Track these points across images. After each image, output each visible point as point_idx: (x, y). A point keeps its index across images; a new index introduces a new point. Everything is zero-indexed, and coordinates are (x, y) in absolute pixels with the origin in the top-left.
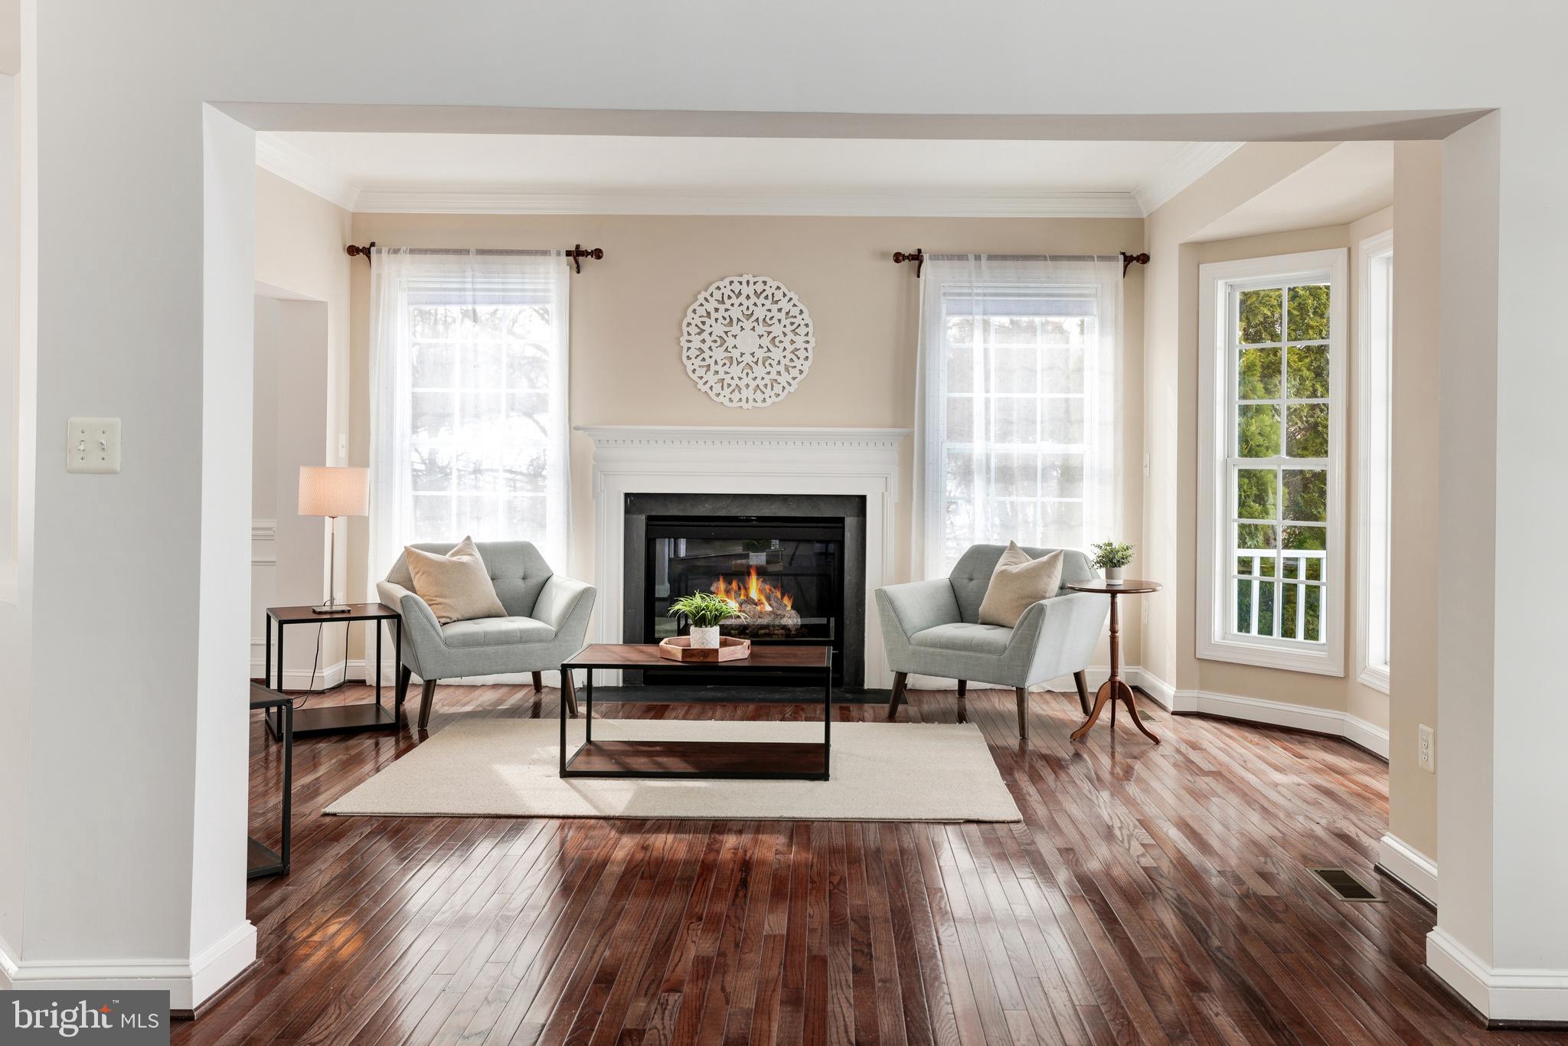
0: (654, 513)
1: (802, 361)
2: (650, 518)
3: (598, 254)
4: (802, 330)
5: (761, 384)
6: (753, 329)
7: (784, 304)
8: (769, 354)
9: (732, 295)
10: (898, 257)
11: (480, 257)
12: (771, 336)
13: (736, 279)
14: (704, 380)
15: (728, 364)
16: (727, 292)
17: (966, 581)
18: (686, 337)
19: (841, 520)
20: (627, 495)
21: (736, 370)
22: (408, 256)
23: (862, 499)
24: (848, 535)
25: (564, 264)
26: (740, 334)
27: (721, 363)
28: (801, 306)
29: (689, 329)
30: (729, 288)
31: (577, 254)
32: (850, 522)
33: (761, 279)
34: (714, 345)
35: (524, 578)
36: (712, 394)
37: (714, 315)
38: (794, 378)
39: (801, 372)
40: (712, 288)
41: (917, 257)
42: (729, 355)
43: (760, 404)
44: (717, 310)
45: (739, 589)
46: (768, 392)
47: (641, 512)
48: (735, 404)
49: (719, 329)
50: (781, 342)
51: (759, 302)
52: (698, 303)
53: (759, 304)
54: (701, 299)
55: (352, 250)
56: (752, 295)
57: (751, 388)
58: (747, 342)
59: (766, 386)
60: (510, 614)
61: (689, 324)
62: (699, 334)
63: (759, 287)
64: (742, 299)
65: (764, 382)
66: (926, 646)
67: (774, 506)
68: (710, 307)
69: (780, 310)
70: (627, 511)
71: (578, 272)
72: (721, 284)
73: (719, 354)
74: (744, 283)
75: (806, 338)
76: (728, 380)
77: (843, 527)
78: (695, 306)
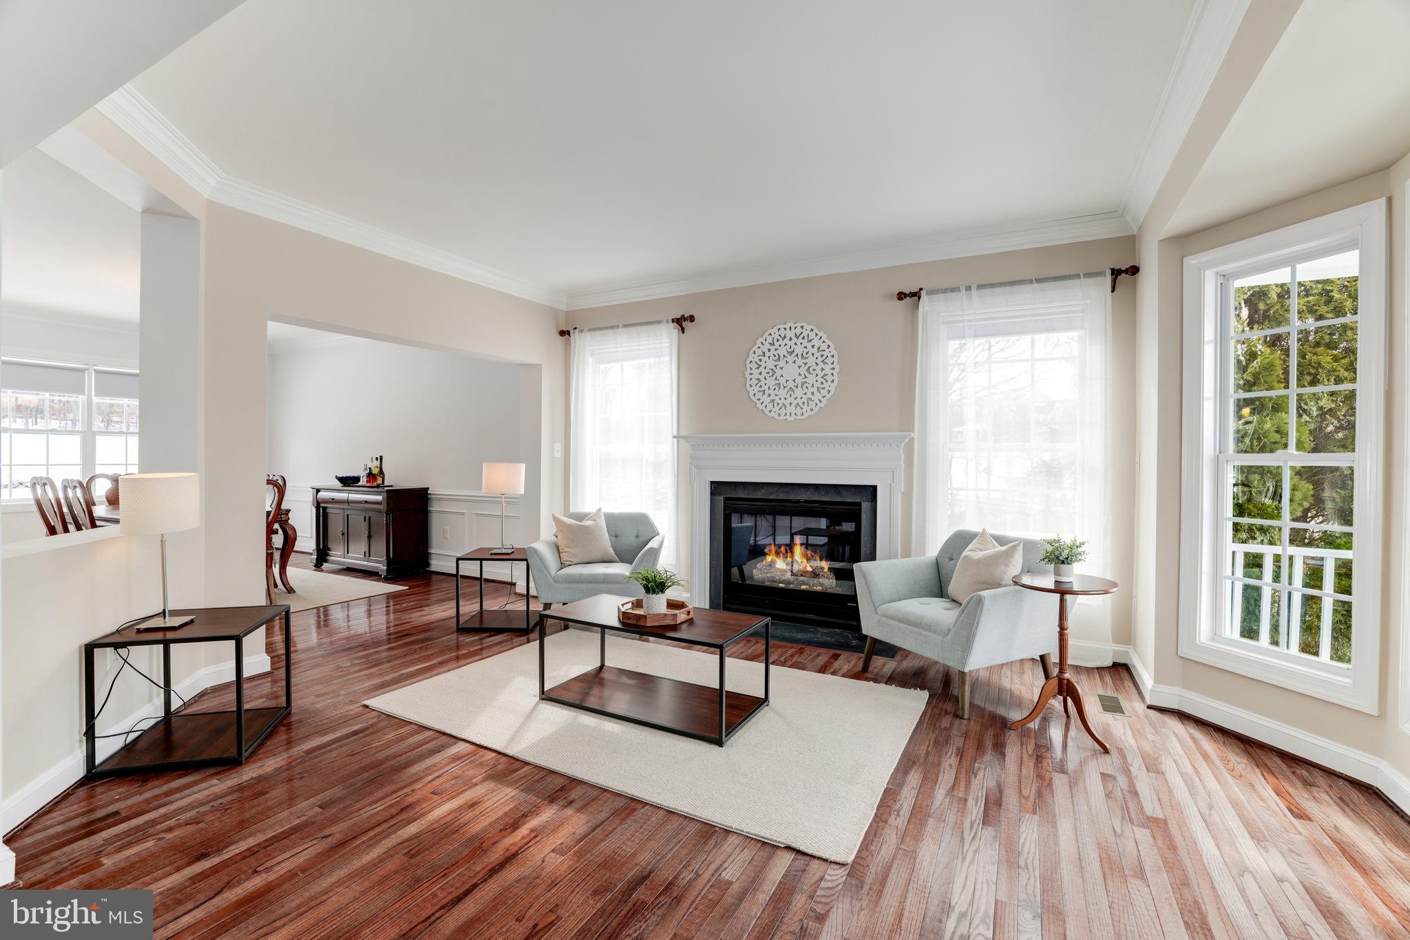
0: (728, 496)
1: (829, 383)
2: (726, 499)
3: (692, 319)
4: (829, 360)
5: (800, 402)
6: (794, 362)
7: (817, 342)
8: (805, 380)
9: (780, 338)
10: (901, 296)
11: (625, 329)
12: (807, 366)
13: (782, 327)
14: (761, 401)
15: (777, 389)
16: (776, 336)
17: (948, 561)
18: (749, 371)
19: (859, 504)
20: (712, 483)
21: (782, 393)
22: (589, 333)
23: (875, 488)
24: (864, 516)
25: (673, 330)
26: (786, 367)
27: (772, 388)
28: (828, 342)
29: (751, 365)
30: (777, 333)
31: (679, 321)
32: (865, 506)
33: (799, 325)
34: (767, 376)
36: (767, 411)
37: (767, 354)
38: (824, 397)
39: (829, 392)
40: (766, 335)
41: (916, 295)
42: (778, 382)
43: (799, 417)
44: (769, 350)
45: (787, 552)
46: (805, 408)
47: (720, 495)
48: (782, 417)
49: (771, 364)
50: (814, 370)
51: (798, 342)
52: (757, 346)
53: (799, 344)
54: (759, 343)
55: (562, 333)
56: (793, 337)
57: (793, 406)
58: (790, 371)
59: (803, 403)
61: (751, 362)
62: (758, 368)
63: (798, 331)
64: (787, 340)
65: (802, 401)
67: (808, 493)
68: (765, 349)
69: (813, 346)
70: (712, 494)
71: (683, 333)
72: (772, 331)
73: (771, 382)
74: (788, 329)
75: (833, 366)
76: (777, 400)
77: (861, 509)
78: (755, 348)
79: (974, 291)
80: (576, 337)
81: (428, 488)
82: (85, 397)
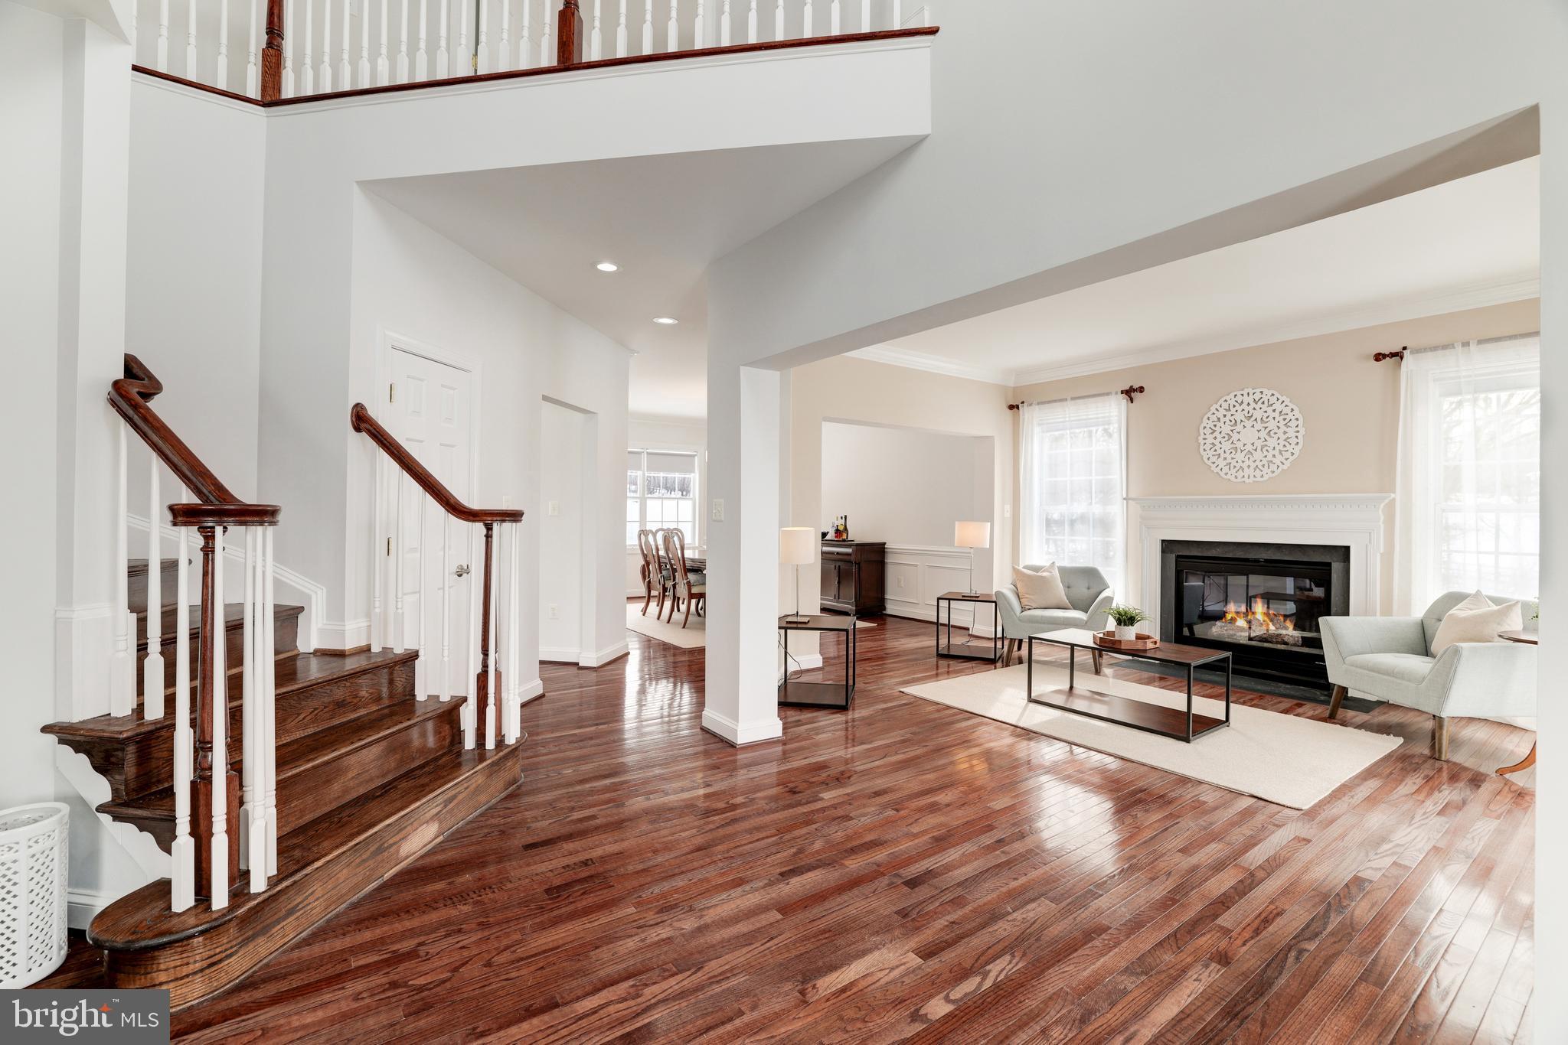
0: (1180, 554)
1: (1293, 446)
2: (1178, 557)
3: (1141, 389)
4: (1293, 423)
5: (1260, 465)
6: (1253, 426)
7: (1278, 406)
8: (1265, 443)
10: (1379, 357)
11: (1073, 402)
12: (1268, 430)
13: (1239, 393)
14: (1216, 465)
15: (1234, 452)
16: (1233, 402)
17: (1434, 621)
18: (1202, 436)
19: (1329, 565)
20: (1163, 541)
21: (1240, 456)
22: (1037, 406)
23: (1347, 549)
24: (1334, 577)
25: (1123, 400)
26: (1243, 431)
27: (1228, 452)
28: (1291, 406)
29: (1205, 431)
30: (1234, 399)
31: (1129, 393)
32: (1336, 567)
33: (1258, 391)
34: (1223, 440)
35: (1088, 588)
36: (1222, 474)
37: (1222, 420)
38: (1287, 459)
39: (1293, 454)
40: (1221, 401)
41: (1398, 355)
42: (1235, 446)
43: (1259, 479)
44: (1225, 416)
46: (1265, 470)
47: (1172, 552)
48: (1239, 480)
49: (1227, 429)
50: (1275, 433)
51: (1257, 407)
52: (1211, 412)
53: (1258, 409)
54: (1213, 409)
55: (1011, 407)
56: (1251, 402)
57: (1252, 468)
58: (1248, 435)
59: (1263, 466)
60: (1075, 608)
61: (1205, 428)
62: (1212, 433)
63: (1257, 396)
64: (1244, 406)
65: (1261, 463)
66: (1357, 667)
67: (1269, 552)
68: (1220, 414)
69: (1274, 411)
70: (1163, 551)
71: (1132, 402)
72: (1228, 398)
73: (1227, 446)
74: (1246, 395)
75: (1297, 429)
76: (1234, 463)
77: (1331, 569)
78: (1209, 415)
79: (1473, 347)
80: (1023, 409)
81: (885, 544)
82: (641, 472)
